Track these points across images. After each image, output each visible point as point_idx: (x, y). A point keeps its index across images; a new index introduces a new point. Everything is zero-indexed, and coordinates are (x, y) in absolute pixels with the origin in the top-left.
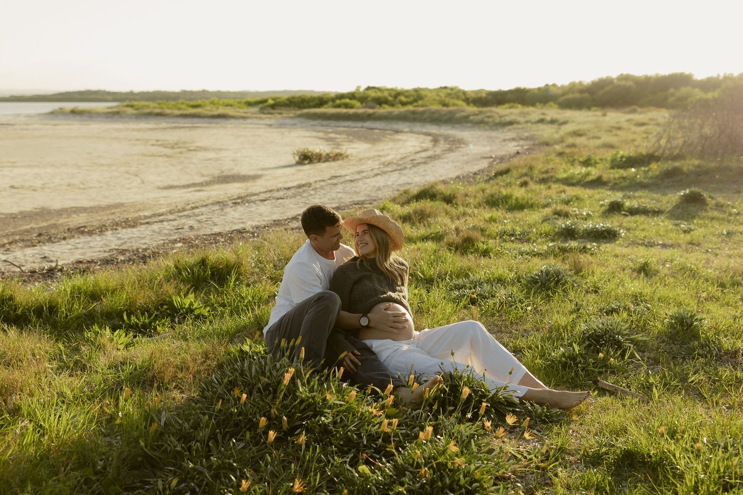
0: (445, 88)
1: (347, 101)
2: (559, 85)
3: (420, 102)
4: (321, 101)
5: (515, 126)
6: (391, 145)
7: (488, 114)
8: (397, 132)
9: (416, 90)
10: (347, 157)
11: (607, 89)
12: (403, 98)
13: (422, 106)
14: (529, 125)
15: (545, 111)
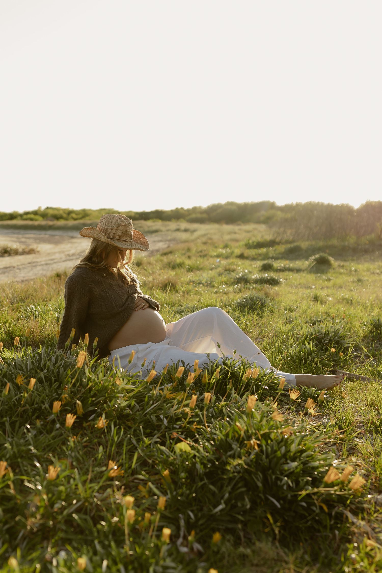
0: (104, 209)
1: (32, 216)
2: (186, 208)
3: (87, 218)
4: (12, 216)
5: (160, 233)
6: (69, 245)
7: (139, 225)
8: (72, 237)
9: (84, 211)
10: (38, 252)
11: (219, 211)
12: (74, 215)
13: (90, 220)
14: (170, 233)
15: (178, 223)
